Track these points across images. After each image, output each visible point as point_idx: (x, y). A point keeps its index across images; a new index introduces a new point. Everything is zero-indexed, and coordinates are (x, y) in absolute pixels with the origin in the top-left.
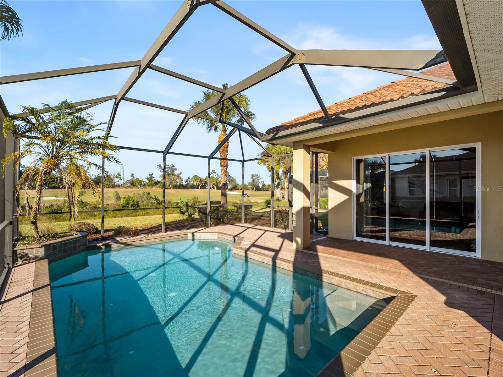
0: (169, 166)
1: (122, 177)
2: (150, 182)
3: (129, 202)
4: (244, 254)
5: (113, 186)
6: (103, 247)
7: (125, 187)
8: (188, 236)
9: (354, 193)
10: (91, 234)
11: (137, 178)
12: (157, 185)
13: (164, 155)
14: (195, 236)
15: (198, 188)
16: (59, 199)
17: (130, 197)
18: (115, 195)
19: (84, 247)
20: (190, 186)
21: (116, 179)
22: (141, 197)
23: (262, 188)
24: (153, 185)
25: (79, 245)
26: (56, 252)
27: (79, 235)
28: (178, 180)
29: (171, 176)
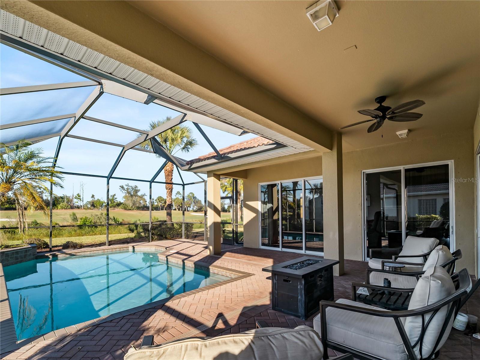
0: (132, 187)
1: (81, 198)
2: (111, 203)
3: (86, 223)
4: (166, 259)
5: (72, 208)
6: (51, 257)
7: (85, 209)
8: (130, 249)
9: (260, 212)
10: (41, 248)
11: (98, 199)
12: (119, 206)
13: (107, 179)
14: (135, 248)
15: (162, 209)
16: (12, 220)
17: (87, 218)
18: (72, 216)
19: (34, 256)
20: (154, 207)
21: (75, 200)
22: (99, 217)
23: (227, 210)
24: (115, 207)
25: (29, 254)
26: (9, 259)
27: (29, 246)
28: (141, 202)
29: (134, 197)
